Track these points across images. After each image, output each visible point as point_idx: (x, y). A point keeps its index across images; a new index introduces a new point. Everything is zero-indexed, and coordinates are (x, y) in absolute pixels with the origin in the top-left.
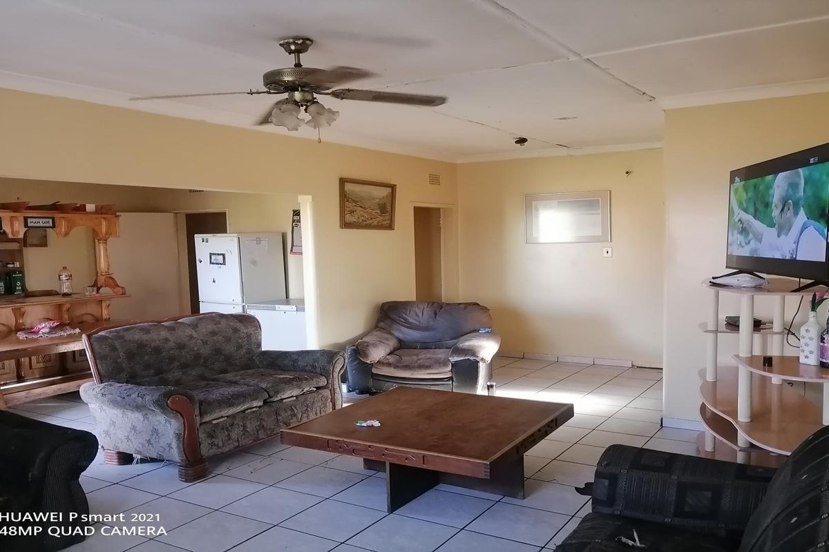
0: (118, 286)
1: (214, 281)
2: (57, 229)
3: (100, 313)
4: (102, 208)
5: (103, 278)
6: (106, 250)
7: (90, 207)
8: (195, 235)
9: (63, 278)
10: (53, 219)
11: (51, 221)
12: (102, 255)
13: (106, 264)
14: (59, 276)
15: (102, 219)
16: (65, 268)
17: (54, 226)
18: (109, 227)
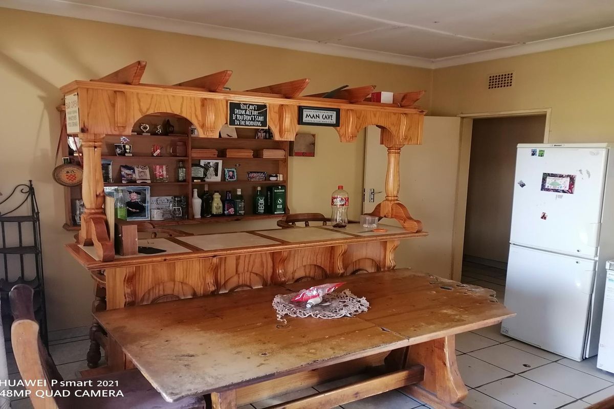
0: (410, 218)
1: (544, 217)
2: (342, 129)
3: (382, 257)
4: (403, 98)
5: (390, 204)
6: (398, 163)
7: (387, 97)
8: (519, 145)
9: (338, 202)
10: (338, 111)
11: (334, 114)
12: (392, 171)
13: (396, 185)
14: (333, 198)
15: (403, 117)
16: (340, 188)
17: (337, 125)
18: (409, 129)
